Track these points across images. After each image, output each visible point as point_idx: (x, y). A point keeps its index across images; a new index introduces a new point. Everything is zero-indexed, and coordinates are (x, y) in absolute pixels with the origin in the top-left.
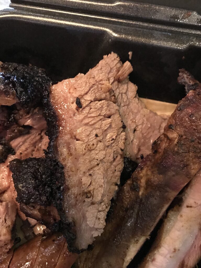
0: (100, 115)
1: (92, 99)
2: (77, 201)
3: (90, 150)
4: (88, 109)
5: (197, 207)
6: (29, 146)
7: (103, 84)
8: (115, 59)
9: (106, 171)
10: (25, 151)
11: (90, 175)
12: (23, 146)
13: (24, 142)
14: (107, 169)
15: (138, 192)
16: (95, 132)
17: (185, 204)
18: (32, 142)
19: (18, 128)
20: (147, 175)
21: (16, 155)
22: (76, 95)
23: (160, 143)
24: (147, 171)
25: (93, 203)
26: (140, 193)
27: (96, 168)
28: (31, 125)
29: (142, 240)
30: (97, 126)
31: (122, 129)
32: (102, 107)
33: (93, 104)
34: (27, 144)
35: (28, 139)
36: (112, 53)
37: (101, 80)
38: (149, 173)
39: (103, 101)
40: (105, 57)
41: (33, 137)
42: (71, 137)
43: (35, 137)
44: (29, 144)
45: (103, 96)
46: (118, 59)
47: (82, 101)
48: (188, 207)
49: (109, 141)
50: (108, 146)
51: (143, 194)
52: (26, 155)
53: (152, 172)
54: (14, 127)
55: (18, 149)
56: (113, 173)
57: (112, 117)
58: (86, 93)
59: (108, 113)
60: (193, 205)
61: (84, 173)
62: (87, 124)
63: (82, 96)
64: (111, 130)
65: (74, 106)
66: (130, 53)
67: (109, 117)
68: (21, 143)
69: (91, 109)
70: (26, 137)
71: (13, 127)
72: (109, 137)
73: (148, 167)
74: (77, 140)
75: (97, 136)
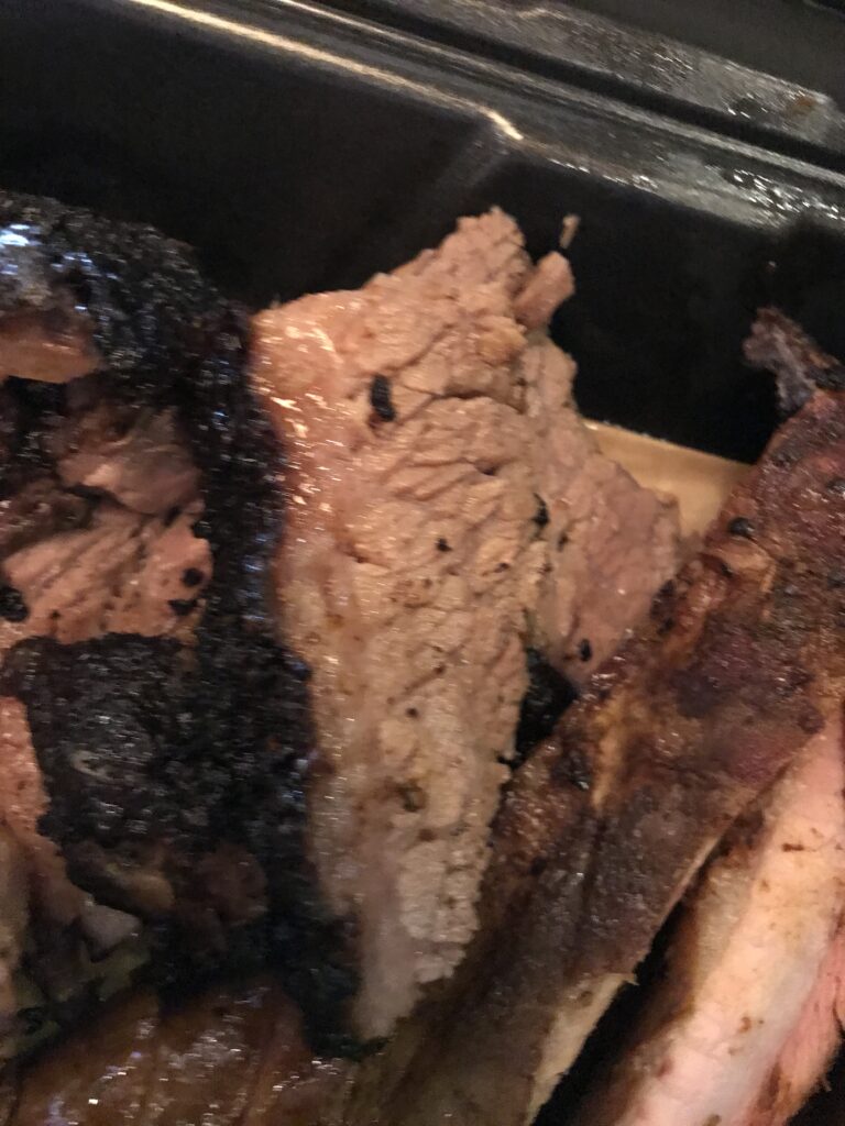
0: (462, 460)
1: (438, 385)
3: (413, 607)
4: (413, 428)
5: (820, 848)
6: (89, 585)
7: (487, 330)
8: (505, 239)
10: (73, 604)
11: (412, 713)
12: (61, 581)
13: (69, 563)
15: (589, 792)
16: (434, 531)
17: (778, 838)
18: (104, 566)
19: (56, 495)
20: (627, 720)
21: (31, 621)
22: (372, 362)
23: (685, 593)
24: (627, 703)
25: (427, 835)
26: (598, 797)
27: (431, 687)
28: (111, 488)
29: (607, 988)
31: (533, 528)
32: (473, 427)
33: (440, 408)
34: (79, 577)
35: (82, 551)
36: (496, 211)
37: (482, 312)
38: (639, 712)
39: (482, 401)
40: (467, 223)
41: (107, 543)
42: (338, 548)
43: (118, 545)
44: (90, 576)
45: (486, 378)
46: (519, 239)
47: (397, 393)
48: (787, 848)
49: (485, 574)
50: (478, 595)
51: (608, 799)
52: (81, 622)
53: (655, 709)
54: (39, 492)
55: (39, 595)
56: (494, 710)
57: (504, 471)
58: (413, 362)
60: (808, 841)
61: (391, 701)
62: (403, 495)
63: (396, 369)
64: (500, 525)
65: (359, 409)
66: (570, 222)
67: (491, 471)
68: (55, 570)
69: (428, 428)
70: (78, 540)
71: (33, 487)
72: (485, 557)
73: (629, 687)
74: (361, 560)
75: (442, 546)
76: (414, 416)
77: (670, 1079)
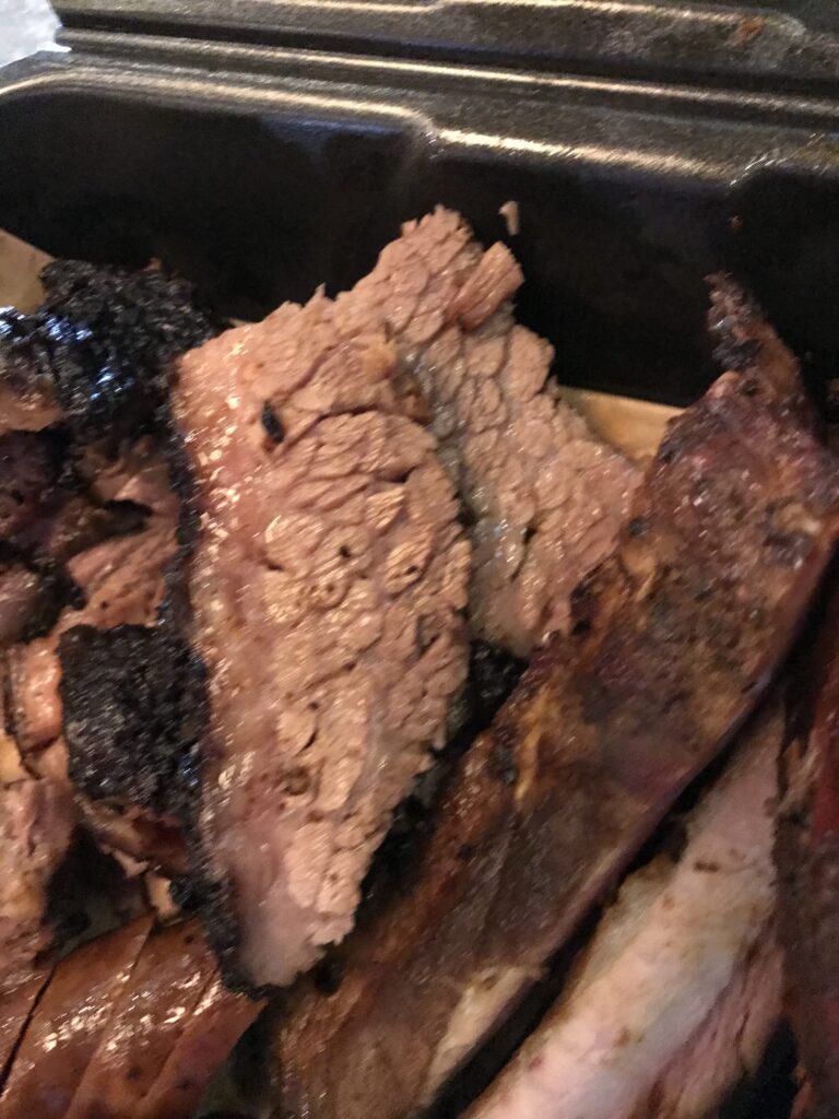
0: (355, 471)
1: (324, 404)
2: (252, 801)
3: (320, 609)
4: (308, 445)
5: (738, 870)
6: (135, 579)
7: (364, 347)
8: (448, 236)
9: (383, 691)
10: (122, 595)
11: (314, 706)
12: (113, 577)
13: (119, 563)
14: (390, 687)
15: (514, 783)
16: (337, 539)
17: (691, 856)
18: (148, 563)
19: (88, 510)
20: (546, 720)
21: (88, 609)
22: (264, 390)
23: (599, 594)
24: (548, 703)
25: (315, 817)
26: (521, 791)
27: (341, 681)
28: (138, 500)
29: (510, 979)
30: (347, 513)
31: (456, 529)
32: (364, 439)
33: (328, 427)
34: (127, 574)
35: (132, 550)
36: (439, 209)
37: (357, 332)
38: (555, 713)
39: (369, 416)
40: (409, 226)
41: (152, 543)
42: (248, 556)
43: (162, 544)
44: (136, 572)
45: (367, 396)
46: (463, 234)
47: (287, 413)
48: (699, 867)
49: (397, 576)
50: (395, 596)
51: (527, 794)
52: (124, 610)
54: (74, 509)
55: (97, 589)
56: (415, 701)
57: (412, 478)
58: (303, 384)
59: (391, 461)
60: (724, 860)
61: (289, 695)
62: (306, 507)
63: (288, 395)
64: (409, 530)
65: (257, 434)
66: (508, 209)
67: (400, 477)
68: (108, 568)
69: (321, 445)
70: (125, 544)
71: (71, 505)
72: (397, 561)
73: (553, 687)
74: (274, 567)
75: (345, 553)
76: (305, 434)
77: (538, 1075)
